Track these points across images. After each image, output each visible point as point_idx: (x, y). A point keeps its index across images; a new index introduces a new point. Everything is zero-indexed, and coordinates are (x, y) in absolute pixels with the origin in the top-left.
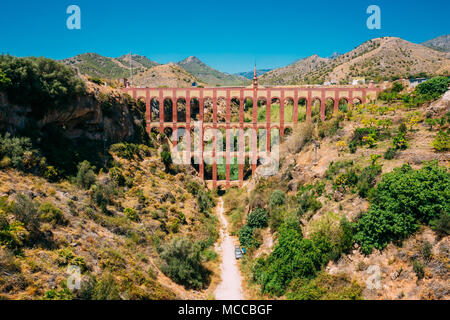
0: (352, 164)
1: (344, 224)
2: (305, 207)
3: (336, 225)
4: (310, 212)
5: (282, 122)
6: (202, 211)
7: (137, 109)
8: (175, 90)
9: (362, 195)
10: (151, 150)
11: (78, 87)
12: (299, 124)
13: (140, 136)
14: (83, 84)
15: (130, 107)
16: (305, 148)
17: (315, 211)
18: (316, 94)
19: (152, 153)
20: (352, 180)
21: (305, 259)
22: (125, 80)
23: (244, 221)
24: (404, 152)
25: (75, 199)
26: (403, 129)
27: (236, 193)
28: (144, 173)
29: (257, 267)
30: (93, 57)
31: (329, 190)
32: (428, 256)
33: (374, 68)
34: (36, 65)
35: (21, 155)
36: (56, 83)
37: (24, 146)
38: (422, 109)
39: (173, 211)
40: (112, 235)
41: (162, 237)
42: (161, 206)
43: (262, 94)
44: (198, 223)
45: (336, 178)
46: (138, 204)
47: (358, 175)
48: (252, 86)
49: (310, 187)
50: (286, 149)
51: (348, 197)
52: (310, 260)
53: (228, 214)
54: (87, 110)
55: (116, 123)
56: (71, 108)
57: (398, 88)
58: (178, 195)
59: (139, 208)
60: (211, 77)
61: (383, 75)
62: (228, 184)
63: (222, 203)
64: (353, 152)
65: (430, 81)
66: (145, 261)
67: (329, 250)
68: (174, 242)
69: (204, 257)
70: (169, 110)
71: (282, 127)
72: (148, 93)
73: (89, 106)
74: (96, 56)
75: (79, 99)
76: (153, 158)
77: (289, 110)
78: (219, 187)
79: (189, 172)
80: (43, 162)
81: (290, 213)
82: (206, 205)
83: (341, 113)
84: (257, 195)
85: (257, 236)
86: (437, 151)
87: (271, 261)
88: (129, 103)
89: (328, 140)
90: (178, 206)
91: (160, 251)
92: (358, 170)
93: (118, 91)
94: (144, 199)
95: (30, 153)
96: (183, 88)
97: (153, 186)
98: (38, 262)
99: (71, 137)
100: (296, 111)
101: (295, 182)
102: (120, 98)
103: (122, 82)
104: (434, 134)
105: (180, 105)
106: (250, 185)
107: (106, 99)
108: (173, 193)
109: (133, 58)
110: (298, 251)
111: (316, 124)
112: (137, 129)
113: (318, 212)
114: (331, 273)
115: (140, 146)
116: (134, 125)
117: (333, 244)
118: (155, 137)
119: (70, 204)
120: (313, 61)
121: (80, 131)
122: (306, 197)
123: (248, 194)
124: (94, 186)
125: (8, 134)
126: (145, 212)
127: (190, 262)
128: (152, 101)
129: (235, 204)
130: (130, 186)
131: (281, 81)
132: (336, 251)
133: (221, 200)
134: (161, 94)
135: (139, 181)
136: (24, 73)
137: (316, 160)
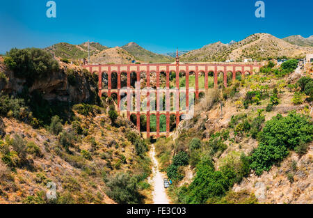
0: (246, 116)
1: (243, 158)
2: (216, 149)
3: (238, 159)
4: (219, 152)
5: (197, 89)
6: (138, 154)
7: (92, 79)
8: (119, 66)
9: (254, 137)
10: (101, 109)
11: (54, 65)
12: (210, 89)
13: (94, 99)
14: (57, 64)
15: (87, 78)
16: (214, 107)
17: (223, 151)
18: (220, 68)
19: (102, 111)
20: (247, 128)
21: (217, 185)
22: (85, 59)
23: (171, 161)
24: (277, 106)
25: (49, 141)
26: (276, 91)
27: (164, 141)
28: (96, 126)
29: (181, 193)
30: (64, 46)
31: (232, 135)
32: (295, 169)
33: (257, 52)
34: (30, 53)
35: (19, 110)
36: (41, 64)
37: (20, 104)
38: (285, 78)
39: (116, 153)
40: (71, 168)
41: (108, 172)
42: (108, 150)
43: (182, 68)
44: (135, 163)
45: (236, 127)
46: (91, 148)
47: (251, 123)
48: (175, 63)
49: (219, 134)
50: (200, 108)
51: (245, 139)
52: (220, 185)
53: (158, 156)
54: (59, 80)
55: (77, 90)
56: (49, 80)
57: (271, 65)
58: (121, 142)
59: (92, 151)
60: (146, 56)
61: (262, 56)
62: (158, 135)
63: (154, 148)
64: (246, 108)
65: (288, 61)
66: (95, 187)
67: (234, 177)
68: (116, 175)
69: (140, 187)
70: (115, 80)
71: (197, 92)
72: (100, 69)
73: (60, 78)
74: (65, 44)
75: (54, 73)
76: (103, 115)
77: (202, 80)
78: (152, 137)
79: (129, 126)
80: (30, 115)
81: (204, 154)
82: (141, 150)
83: (237, 81)
84: (180, 142)
85: (181, 171)
86: (295, 104)
87: (191, 188)
88: (87, 76)
89: (229, 100)
90: (120, 150)
91: (106, 181)
92: (250, 121)
93: (79, 68)
94: (96, 144)
95: (24, 109)
96: (125, 65)
97: (103, 135)
98: (24, 178)
99: (48, 99)
100: (207, 80)
101: (208, 131)
102: (80, 72)
103: (82, 61)
104: (293, 94)
105: (123, 77)
106: (174, 135)
107: (71, 73)
108: (117, 141)
109: (90, 44)
110: (211, 180)
111: (221, 90)
112: (92, 94)
113: (225, 152)
114: (236, 191)
115: (94, 106)
116: (90, 90)
117: (236, 172)
118: (104, 100)
119: (45, 144)
120: (218, 46)
121: (54, 95)
122: (216, 142)
123: (174, 141)
124: (61, 133)
125: (12, 97)
126: (96, 154)
127: (129, 190)
128: (103, 74)
129: (163, 149)
130: (86, 135)
131: (196, 59)
132: (238, 176)
133: (153, 146)
134: (109, 69)
135: (92, 131)
136: (23, 59)
137: (222, 115)
